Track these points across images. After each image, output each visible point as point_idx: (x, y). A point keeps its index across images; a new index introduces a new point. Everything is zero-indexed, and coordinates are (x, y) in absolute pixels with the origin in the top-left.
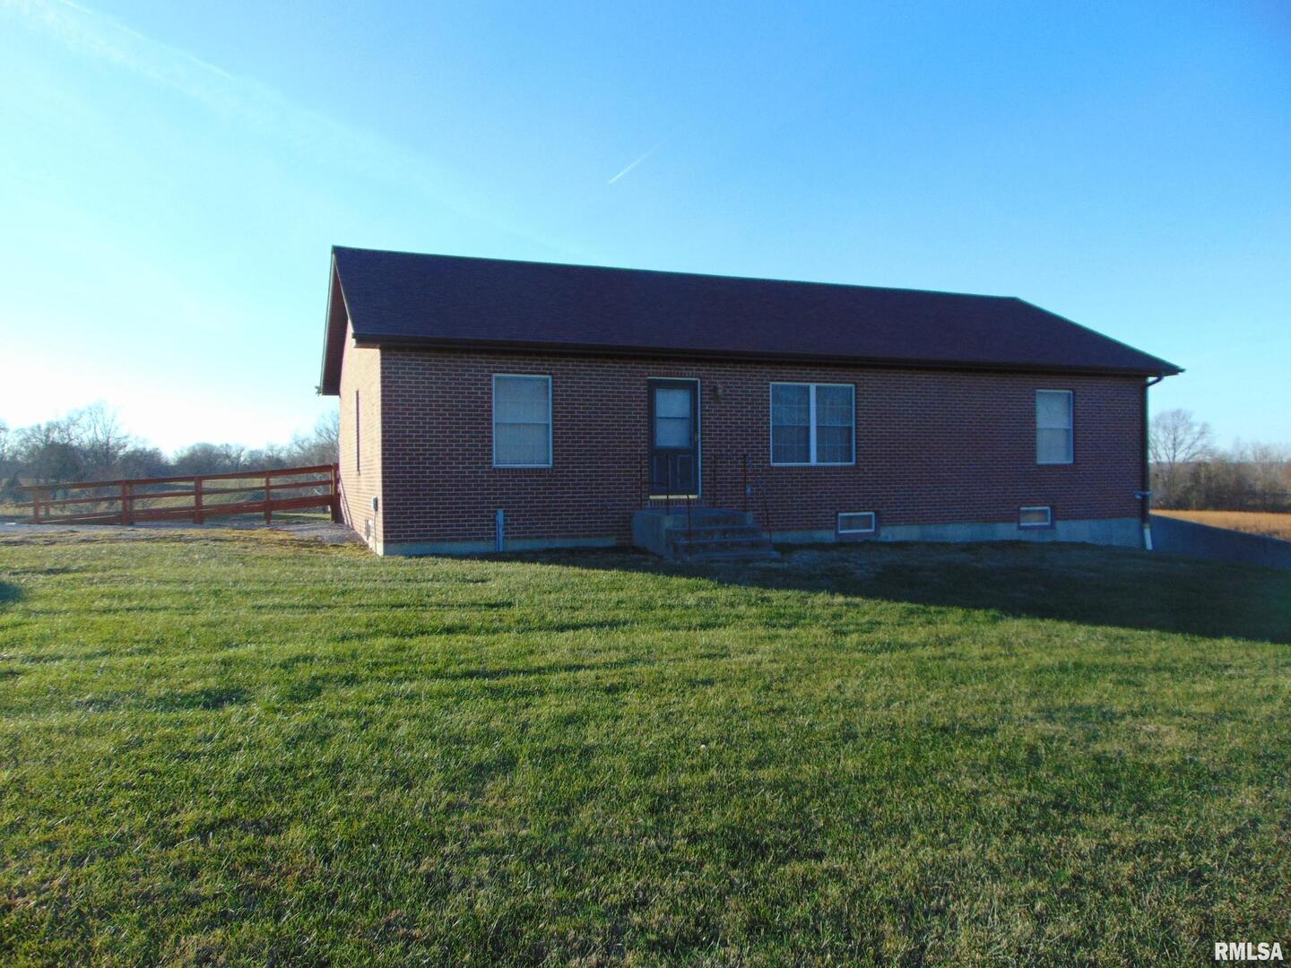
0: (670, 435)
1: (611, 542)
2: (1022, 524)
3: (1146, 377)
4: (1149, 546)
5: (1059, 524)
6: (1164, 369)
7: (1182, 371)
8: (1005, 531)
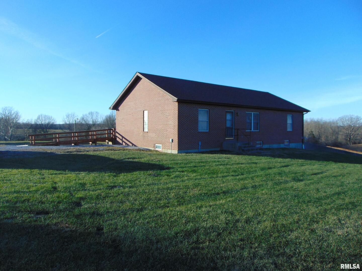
0: (229, 124)
1: (219, 149)
2: (285, 144)
3: (303, 112)
4: (304, 148)
5: (290, 144)
6: (307, 111)
7: (310, 111)
8: (282, 146)
